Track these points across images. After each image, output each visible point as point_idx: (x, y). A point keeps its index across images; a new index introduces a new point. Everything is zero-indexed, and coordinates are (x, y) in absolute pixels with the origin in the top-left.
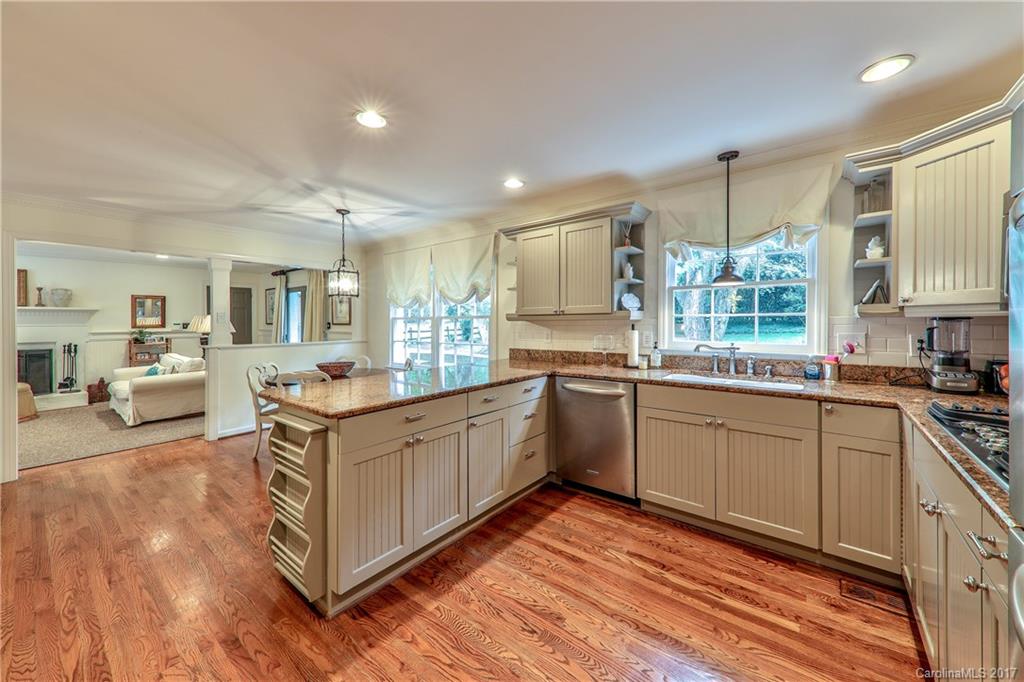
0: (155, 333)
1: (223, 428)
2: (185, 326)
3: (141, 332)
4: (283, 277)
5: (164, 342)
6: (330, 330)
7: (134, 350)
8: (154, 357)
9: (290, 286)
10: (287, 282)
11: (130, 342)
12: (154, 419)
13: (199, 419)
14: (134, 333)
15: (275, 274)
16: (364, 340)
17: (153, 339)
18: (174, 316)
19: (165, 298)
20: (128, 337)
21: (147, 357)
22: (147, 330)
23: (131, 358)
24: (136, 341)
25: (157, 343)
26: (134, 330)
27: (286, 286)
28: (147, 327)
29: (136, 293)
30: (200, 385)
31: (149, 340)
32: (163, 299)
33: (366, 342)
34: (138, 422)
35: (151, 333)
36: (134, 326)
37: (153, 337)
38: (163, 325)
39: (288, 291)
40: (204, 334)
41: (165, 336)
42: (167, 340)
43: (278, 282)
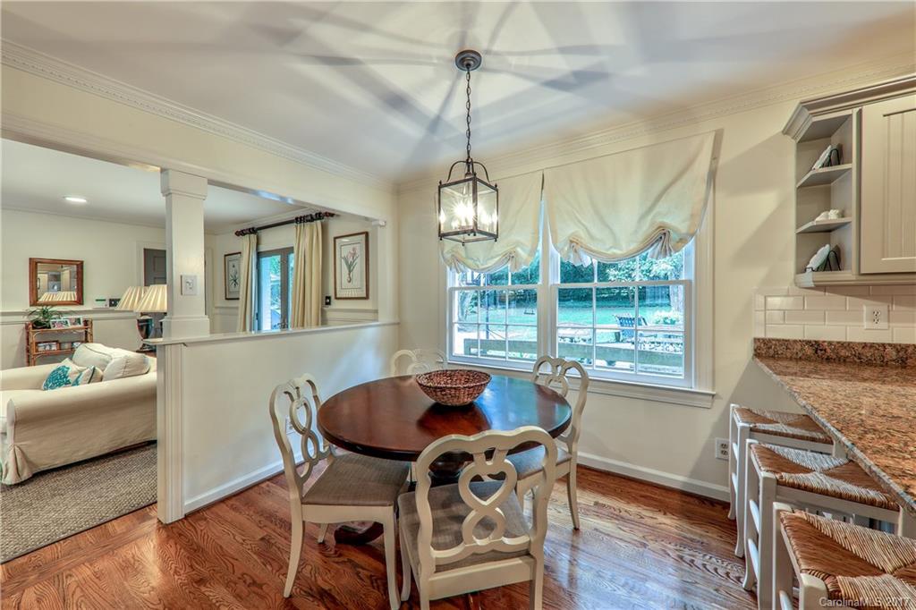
0: (67, 313)
1: (193, 492)
2: (114, 302)
3: (44, 312)
4: (253, 237)
5: (82, 325)
6: (330, 307)
7: (33, 338)
8: (67, 346)
9: (263, 248)
10: (258, 244)
11: (27, 327)
12: (59, 463)
13: (146, 453)
14: (32, 313)
15: (241, 233)
16: (397, 320)
17: (64, 321)
18: (96, 290)
19: (82, 263)
20: (25, 319)
21: (54, 348)
22: (55, 309)
23: (28, 351)
24: (37, 324)
25: (70, 326)
26: (33, 309)
27: (257, 248)
28: (53, 304)
29: (35, 255)
30: (147, 398)
31: (57, 324)
32: (80, 265)
33: (398, 324)
34: (26, 475)
35: (60, 313)
36: (34, 302)
37: (63, 319)
38: (80, 301)
39: (259, 255)
40: (142, 314)
41: (82, 317)
42: (86, 322)
43: (245, 244)
